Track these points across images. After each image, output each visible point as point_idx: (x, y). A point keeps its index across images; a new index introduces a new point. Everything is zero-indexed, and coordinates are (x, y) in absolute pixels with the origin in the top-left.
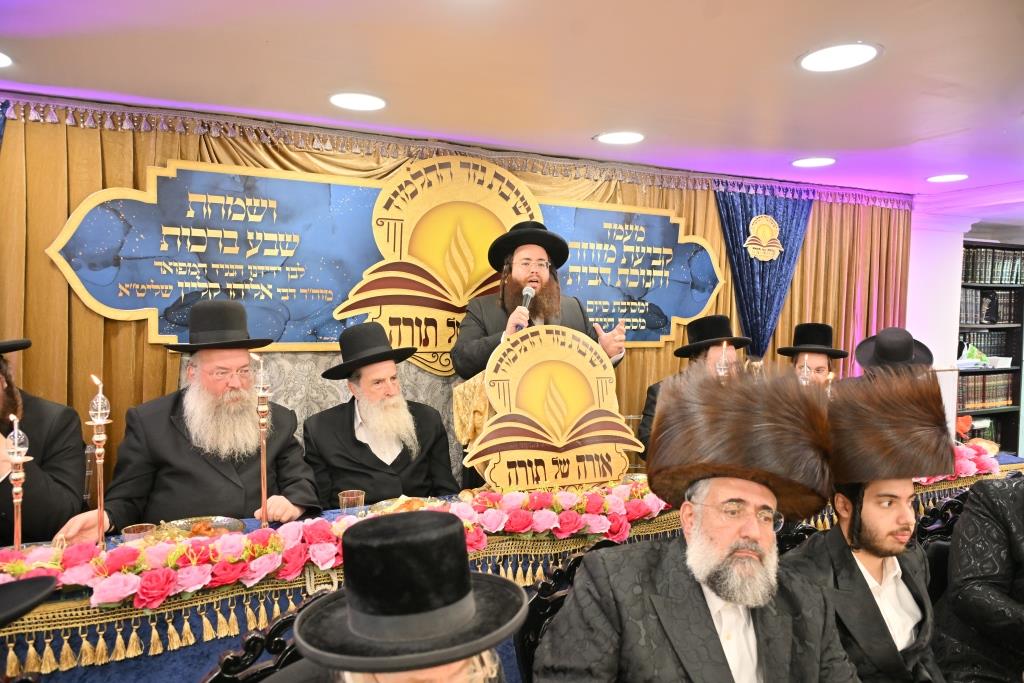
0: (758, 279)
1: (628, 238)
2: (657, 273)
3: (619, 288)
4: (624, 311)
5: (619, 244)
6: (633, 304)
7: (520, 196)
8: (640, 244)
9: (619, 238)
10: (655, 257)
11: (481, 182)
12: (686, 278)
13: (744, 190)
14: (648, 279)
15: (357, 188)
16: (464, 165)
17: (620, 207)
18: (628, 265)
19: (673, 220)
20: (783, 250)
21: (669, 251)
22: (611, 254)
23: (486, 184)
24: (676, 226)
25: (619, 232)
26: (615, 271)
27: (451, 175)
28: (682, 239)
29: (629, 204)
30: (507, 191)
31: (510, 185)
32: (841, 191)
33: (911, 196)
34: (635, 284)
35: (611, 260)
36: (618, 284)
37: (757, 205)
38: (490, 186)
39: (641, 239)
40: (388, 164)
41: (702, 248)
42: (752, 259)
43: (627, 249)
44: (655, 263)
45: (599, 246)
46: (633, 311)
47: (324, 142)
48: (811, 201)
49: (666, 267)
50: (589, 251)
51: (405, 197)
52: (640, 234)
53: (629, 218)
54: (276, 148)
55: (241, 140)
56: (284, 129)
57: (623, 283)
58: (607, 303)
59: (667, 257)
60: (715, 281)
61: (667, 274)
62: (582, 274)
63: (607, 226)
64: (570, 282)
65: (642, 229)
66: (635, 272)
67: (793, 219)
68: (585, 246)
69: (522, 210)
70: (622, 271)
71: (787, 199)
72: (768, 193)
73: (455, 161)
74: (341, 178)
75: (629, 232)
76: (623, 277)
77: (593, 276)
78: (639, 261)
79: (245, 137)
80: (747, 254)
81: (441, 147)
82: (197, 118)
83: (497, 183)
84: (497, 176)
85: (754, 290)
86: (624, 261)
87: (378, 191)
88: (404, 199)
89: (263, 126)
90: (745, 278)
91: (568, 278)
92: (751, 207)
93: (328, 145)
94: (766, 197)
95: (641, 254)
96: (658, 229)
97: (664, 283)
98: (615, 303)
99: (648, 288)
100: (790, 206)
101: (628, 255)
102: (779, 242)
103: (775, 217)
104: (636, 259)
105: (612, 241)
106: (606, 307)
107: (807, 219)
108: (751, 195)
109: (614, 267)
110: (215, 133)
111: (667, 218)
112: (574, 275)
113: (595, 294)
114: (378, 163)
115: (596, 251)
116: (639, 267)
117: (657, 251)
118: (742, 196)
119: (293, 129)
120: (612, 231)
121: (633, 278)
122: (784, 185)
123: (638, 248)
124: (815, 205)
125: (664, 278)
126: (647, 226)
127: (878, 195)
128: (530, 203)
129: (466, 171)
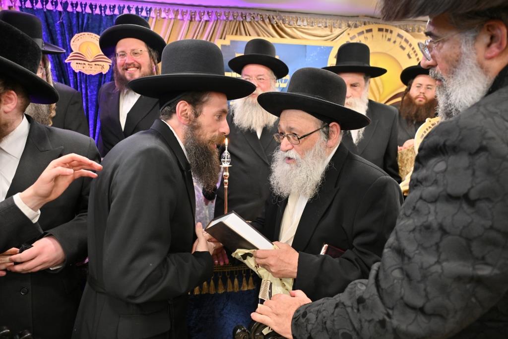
7: (412, 47)
11: (389, 40)
15: (320, 47)
16: (380, 30)
23: (392, 40)
27: (373, 36)
30: (404, 44)
31: (406, 41)
38: (395, 42)
40: (337, 31)
47: (303, 21)
54: (278, 26)
55: (261, 22)
56: (282, 15)
69: (413, 56)
73: (375, 28)
74: (312, 42)
79: (263, 21)
81: (366, 20)
82: (240, 11)
83: (398, 40)
84: (399, 35)
87: (331, 48)
89: (272, 14)
93: (305, 23)
110: (248, 20)
114: (331, 31)
119: (287, 15)
129: (381, 33)
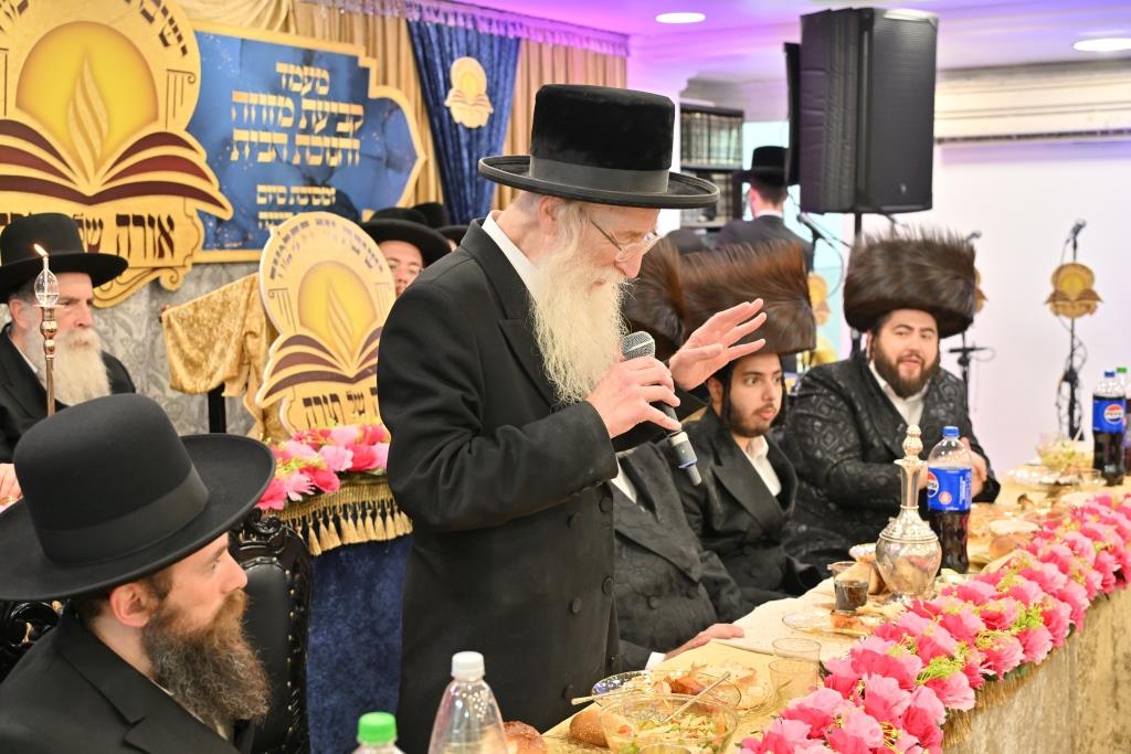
0: (465, 154)
1: (308, 88)
2: (345, 143)
3: (297, 166)
4: (304, 202)
5: (296, 97)
6: (316, 190)
7: (169, 17)
8: (322, 98)
9: (296, 87)
10: (341, 118)
12: (378, 150)
13: (441, 20)
14: (333, 151)
17: (293, 40)
18: (308, 131)
19: (363, 62)
20: (491, 110)
21: (358, 110)
22: (287, 113)
24: (366, 71)
25: (297, 79)
26: (292, 139)
28: (375, 91)
29: (305, 35)
30: (151, 8)
32: (550, 26)
33: (626, 36)
34: (316, 160)
35: (288, 122)
36: (297, 160)
37: (458, 44)
39: (323, 91)
41: (398, 107)
42: (456, 125)
43: (308, 104)
44: (341, 127)
45: (272, 100)
46: (316, 202)
48: (518, 40)
49: (356, 135)
50: (259, 108)
51: (9, 10)
52: (323, 82)
53: (308, 58)
57: (303, 159)
58: (282, 189)
59: (356, 118)
60: (414, 157)
61: (356, 144)
62: (251, 144)
63: (281, 68)
64: (235, 156)
65: (325, 75)
66: (317, 141)
67: (499, 65)
68: (254, 98)
70: (301, 140)
71: (491, 35)
72: (470, 26)
75: (309, 78)
76: (302, 149)
77: (263, 147)
78: (322, 125)
80: (450, 117)
85: (462, 170)
86: (303, 124)
88: (8, 14)
90: (450, 151)
91: (232, 150)
92: (451, 45)
94: (467, 31)
95: (324, 113)
96: (344, 75)
97: (354, 158)
98: (295, 190)
99: (333, 167)
100: (496, 45)
101: (308, 114)
102: (486, 98)
103: (479, 60)
104: (318, 121)
105: (287, 93)
106: (282, 195)
107: (515, 66)
108: (450, 28)
109: (292, 132)
111: (355, 59)
112: (241, 145)
113: (267, 174)
115: (268, 108)
116: (323, 133)
117: (344, 108)
118: (438, 28)
120: (288, 76)
121: (315, 151)
122: (488, 14)
123: (320, 103)
124: (523, 45)
125: (354, 151)
126: (331, 71)
127: (592, 34)
128: (182, 30)
